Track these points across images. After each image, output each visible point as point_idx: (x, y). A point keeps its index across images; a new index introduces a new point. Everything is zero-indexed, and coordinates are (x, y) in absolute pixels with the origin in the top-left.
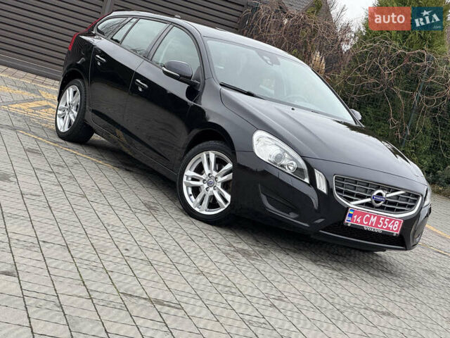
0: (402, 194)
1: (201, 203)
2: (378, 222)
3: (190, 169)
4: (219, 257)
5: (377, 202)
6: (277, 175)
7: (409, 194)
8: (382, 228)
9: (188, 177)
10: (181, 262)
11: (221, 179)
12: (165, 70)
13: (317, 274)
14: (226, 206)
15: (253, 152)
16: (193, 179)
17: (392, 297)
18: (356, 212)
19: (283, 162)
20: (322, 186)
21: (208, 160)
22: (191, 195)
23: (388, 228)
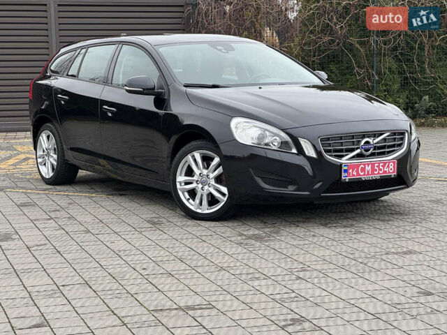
0: (388, 136)
1: (201, 203)
2: (373, 170)
3: (180, 175)
4: (234, 249)
5: (367, 150)
6: (265, 155)
7: (395, 134)
8: (379, 173)
9: (180, 183)
10: (199, 264)
11: (212, 175)
12: (127, 88)
13: (331, 236)
14: (225, 199)
15: (235, 140)
16: (186, 183)
17: (408, 236)
18: (350, 166)
19: (267, 141)
20: (310, 152)
21: (195, 160)
22: (189, 199)
23: (385, 172)
